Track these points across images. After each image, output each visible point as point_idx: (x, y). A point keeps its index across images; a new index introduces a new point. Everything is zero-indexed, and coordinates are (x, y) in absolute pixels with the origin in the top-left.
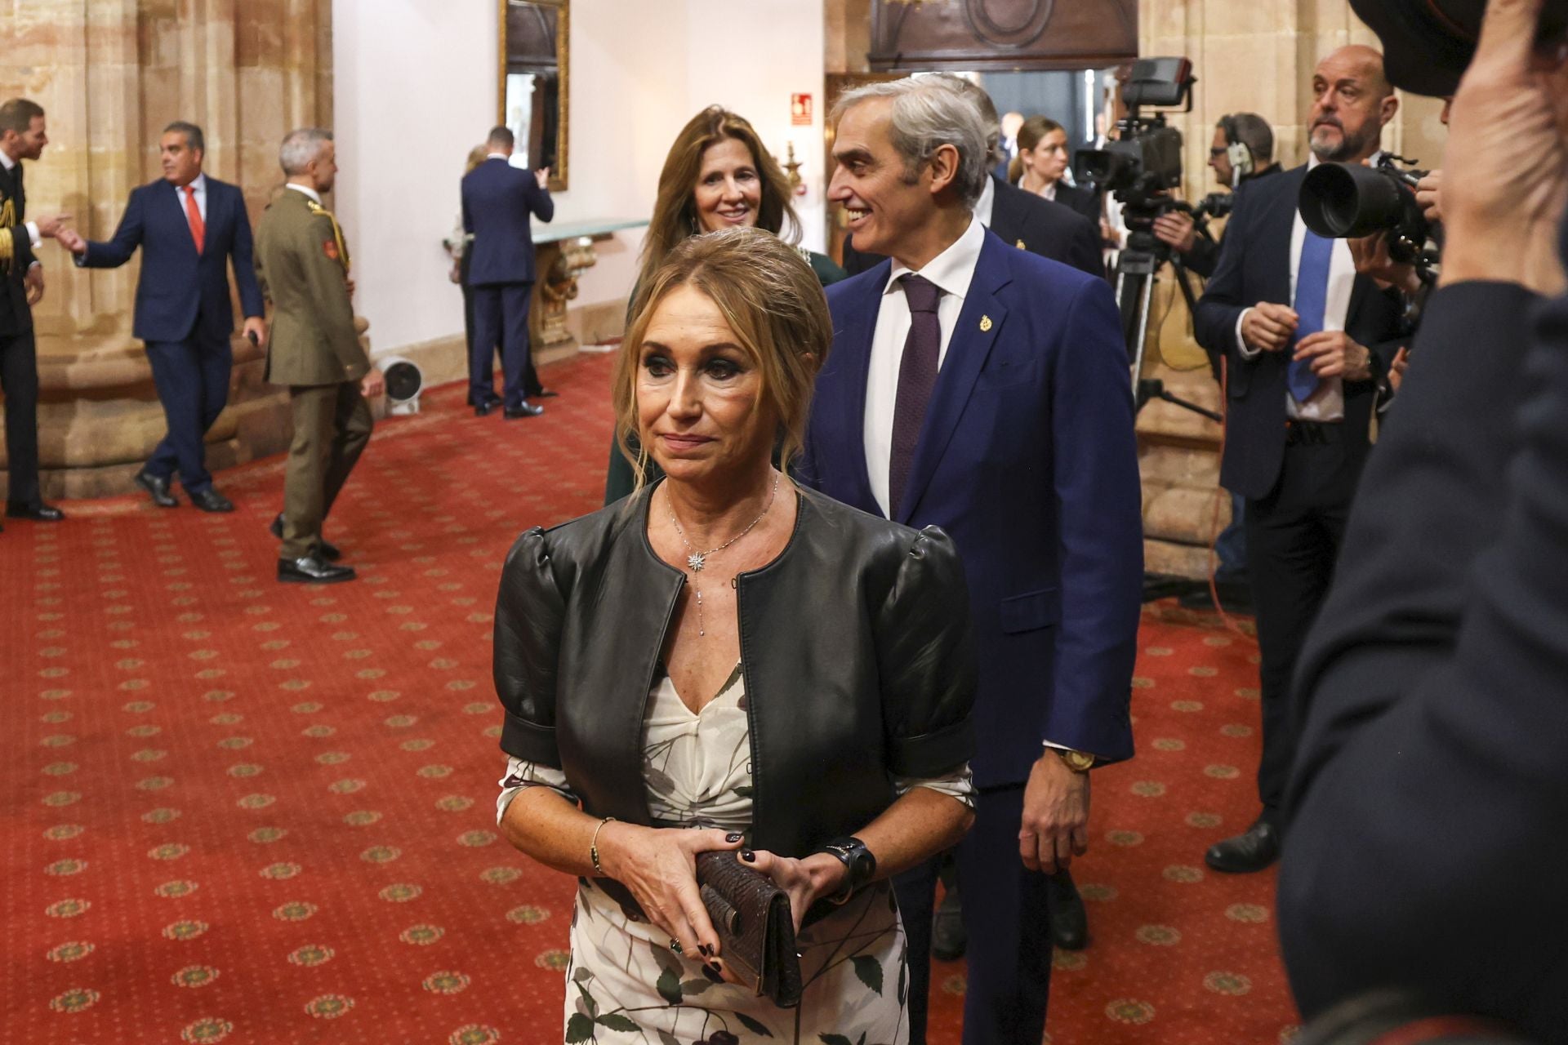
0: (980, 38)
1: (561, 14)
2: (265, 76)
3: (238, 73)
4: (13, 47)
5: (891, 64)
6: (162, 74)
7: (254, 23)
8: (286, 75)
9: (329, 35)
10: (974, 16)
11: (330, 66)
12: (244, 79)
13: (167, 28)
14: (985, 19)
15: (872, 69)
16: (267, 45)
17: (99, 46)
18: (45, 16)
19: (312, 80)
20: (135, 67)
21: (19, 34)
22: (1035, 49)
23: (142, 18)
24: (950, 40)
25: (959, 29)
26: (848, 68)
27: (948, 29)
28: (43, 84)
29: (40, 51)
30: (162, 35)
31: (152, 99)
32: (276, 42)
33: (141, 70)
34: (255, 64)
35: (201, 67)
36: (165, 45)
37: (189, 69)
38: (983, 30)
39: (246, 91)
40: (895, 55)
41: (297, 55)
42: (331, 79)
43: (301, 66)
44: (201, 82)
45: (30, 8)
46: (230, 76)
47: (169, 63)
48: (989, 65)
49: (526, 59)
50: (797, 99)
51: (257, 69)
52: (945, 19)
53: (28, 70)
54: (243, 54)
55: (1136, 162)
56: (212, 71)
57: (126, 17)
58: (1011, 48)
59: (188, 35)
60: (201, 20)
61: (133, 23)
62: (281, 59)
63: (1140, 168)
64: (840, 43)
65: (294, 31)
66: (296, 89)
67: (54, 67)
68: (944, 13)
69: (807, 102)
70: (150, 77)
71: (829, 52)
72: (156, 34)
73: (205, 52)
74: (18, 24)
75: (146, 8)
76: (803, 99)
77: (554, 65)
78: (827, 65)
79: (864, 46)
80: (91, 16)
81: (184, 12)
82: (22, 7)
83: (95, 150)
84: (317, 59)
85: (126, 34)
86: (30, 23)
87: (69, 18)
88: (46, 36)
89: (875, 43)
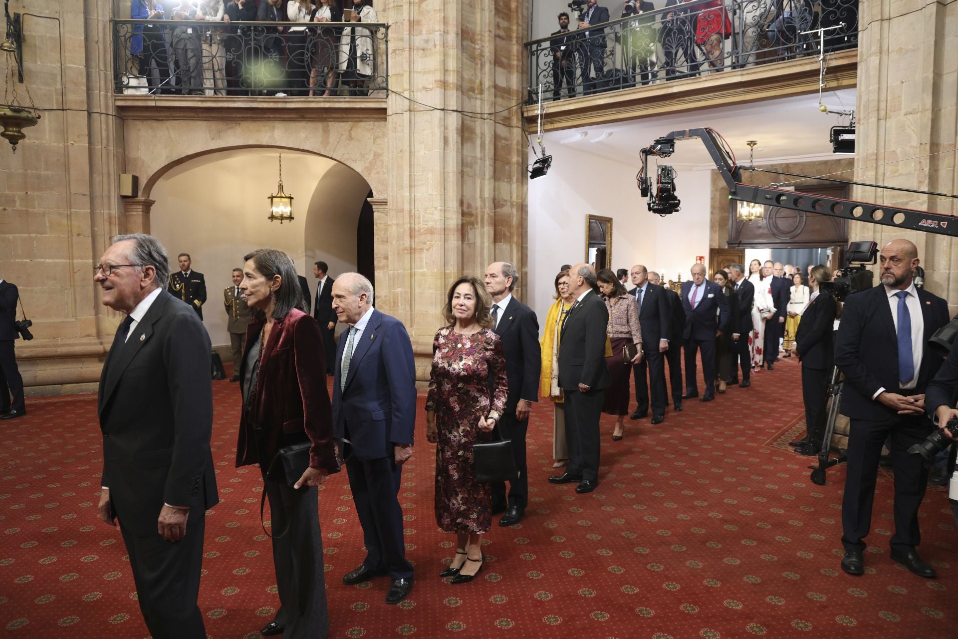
0: (774, 235)
1: (609, 225)
2: (504, 246)
3: (495, 245)
4: (420, 235)
5: (737, 245)
6: (469, 244)
7: (500, 227)
8: (511, 246)
9: (527, 232)
10: (772, 225)
11: (527, 243)
12: (497, 247)
13: (471, 229)
14: (777, 227)
15: (728, 247)
16: (505, 234)
17: (448, 235)
18: (430, 224)
19: (520, 248)
20: (461, 242)
21: (422, 231)
22: (796, 239)
23: (463, 225)
24: (761, 236)
25: (766, 231)
26: (719, 246)
27: (761, 231)
28: (430, 248)
29: (429, 237)
30: (469, 231)
31: (465, 254)
32: (508, 234)
33: (462, 243)
34: (501, 242)
35: (482, 243)
36: (470, 235)
37: (478, 244)
38: (775, 231)
39: (497, 252)
40: (738, 242)
41: (515, 239)
42: (527, 248)
43: (516, 243)
44: (482, 248)
45: (426, 222)
46: (492, 246)
47: (471, 242)
48: (778, 246)
49: (596, 242)
50: (698, 258)
51: (501, 244)
52: (760, 227)
53: (425, 243)
54: (496, 239)
55: (848, 286)
56: (486, 244)
57: (457, 224)
58: (787, 239)
59: (478, 232)
60: (483, 227)
61: (460, 227)
62: (509, 240)
63: (850, 288)
64: (717, 236)
65: (514, 230)
66: (515, 252)
67: (434, 242)
68: (759, 225)
69: (703, 259)
70: (465, 246)
71: (711, 240)
72: (468, 232)
73: (484, 238)
74: (422, 227)
75: (464, 222)
76: (701, 258)
77: (605, 244)
78: (711, 246)
79: (726, 237)
80: (446, 224)
81: (477, 223)
82: (423, 221)
83: (446, 271)
84: (522, 240)
85: (457, 231)
86: (426, 226)
87: (439, 225)
88: (431, 231)
89: (730, 237)
